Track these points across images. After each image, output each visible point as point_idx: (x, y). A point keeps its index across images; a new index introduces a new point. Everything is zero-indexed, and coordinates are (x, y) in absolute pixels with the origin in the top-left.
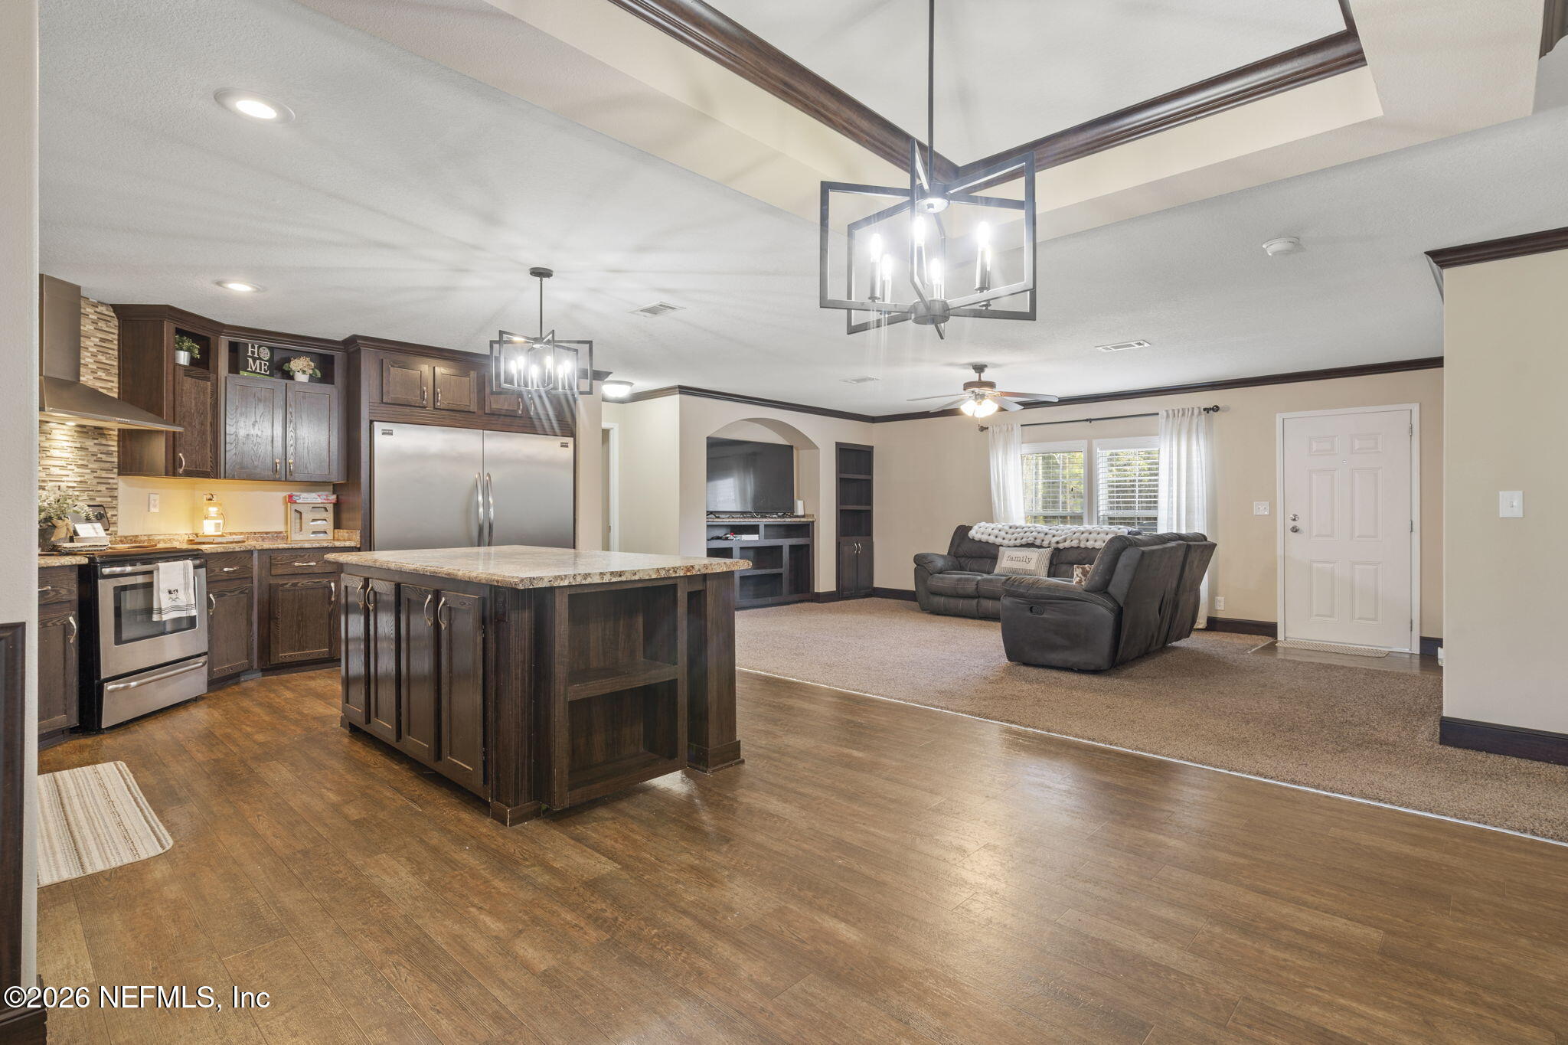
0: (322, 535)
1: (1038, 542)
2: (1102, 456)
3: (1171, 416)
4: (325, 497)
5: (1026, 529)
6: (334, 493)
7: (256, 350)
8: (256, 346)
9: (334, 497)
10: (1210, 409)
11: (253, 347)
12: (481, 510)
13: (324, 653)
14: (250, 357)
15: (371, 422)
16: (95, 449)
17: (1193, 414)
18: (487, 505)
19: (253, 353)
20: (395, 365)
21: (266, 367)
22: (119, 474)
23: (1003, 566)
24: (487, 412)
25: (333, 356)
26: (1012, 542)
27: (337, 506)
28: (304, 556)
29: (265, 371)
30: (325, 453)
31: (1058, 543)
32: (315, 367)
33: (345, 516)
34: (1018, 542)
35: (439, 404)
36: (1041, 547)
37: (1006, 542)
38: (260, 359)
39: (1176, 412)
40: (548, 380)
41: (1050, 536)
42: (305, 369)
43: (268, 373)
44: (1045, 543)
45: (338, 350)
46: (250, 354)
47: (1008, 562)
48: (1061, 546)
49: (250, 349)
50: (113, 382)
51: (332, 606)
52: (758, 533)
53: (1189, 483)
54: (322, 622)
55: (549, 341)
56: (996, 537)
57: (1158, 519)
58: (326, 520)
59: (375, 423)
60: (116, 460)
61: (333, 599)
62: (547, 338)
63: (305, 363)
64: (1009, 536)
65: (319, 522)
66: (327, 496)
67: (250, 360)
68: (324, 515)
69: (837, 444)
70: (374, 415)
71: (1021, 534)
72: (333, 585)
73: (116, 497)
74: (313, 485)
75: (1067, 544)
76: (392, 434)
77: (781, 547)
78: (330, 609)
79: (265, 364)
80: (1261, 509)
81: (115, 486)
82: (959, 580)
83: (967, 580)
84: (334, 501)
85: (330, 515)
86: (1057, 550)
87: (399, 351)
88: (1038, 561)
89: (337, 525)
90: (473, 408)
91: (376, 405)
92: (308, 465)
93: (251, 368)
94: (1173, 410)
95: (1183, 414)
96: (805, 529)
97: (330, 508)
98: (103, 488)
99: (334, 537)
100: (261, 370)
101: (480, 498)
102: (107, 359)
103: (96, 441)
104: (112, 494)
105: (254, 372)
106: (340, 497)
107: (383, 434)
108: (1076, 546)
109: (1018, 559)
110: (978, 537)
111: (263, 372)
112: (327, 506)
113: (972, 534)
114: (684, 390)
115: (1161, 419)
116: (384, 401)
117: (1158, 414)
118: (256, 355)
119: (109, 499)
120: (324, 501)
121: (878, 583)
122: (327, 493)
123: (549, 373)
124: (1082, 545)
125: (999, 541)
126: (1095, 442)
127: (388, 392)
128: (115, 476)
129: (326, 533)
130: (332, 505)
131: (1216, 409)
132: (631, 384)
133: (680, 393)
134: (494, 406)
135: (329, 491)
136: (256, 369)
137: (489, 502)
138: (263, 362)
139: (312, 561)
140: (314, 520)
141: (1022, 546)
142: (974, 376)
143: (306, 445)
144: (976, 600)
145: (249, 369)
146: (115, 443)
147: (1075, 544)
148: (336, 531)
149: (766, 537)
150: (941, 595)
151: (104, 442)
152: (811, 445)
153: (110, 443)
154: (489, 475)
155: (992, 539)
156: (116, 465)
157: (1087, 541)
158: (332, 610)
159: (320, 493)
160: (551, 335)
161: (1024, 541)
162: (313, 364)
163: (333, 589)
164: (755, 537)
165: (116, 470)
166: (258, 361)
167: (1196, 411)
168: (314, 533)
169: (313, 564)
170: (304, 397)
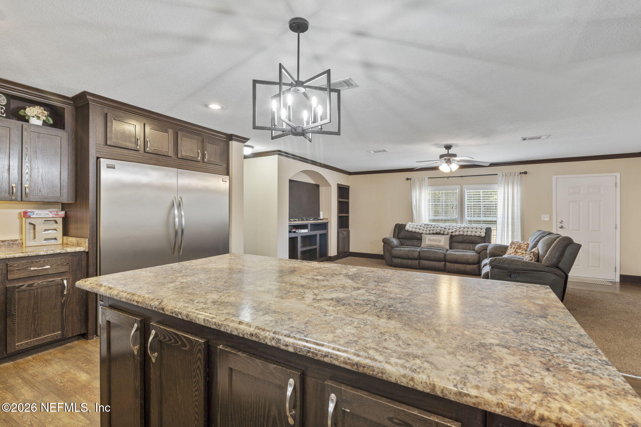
0: (53, 241)
1: (442, 232)
2: (467, 193)
3: (504, 175)
4: (56, 213)
5: (434, 226)
6: (62, 210)
9: (63, 213)
10: (523, 173)
12: (177, 220)
13: (57, 336)
15: (98, 158)
17: (515, 175)
18: (180, 217)
20: (117, 119)
21: (2, 111)
23: (426, 243)
24: (179, 157)
25: (64, 108)
26: (428, 232)
27: (66, 220)
28: (40, 261)
29: (2, 113)
30: (58, 180)
31: (452, 232)
32: (48, 116)
33: (72, 227)
34: (431, 232)
35: (148, 149)
36: (443, 234)
37: (424, 232)
39: (507, 174)
41: (448, 229)
42: (40, 116)
43: (5, 116)
44: (446, 233)
45: (69, 104)
47: (428, 241)
48: (453, 234)
51: (64, 298)
52: (308, 229)
53: (513, 206)
54: (55, 311)
56: (419, 229)
57: (497, 221)
58: (56, 230)
59: (101, 159)
61: (65, 293)
63: (40, 111)
64: (425, 229)
65: (50, 231)
66: (57, 212)
68: (55, 226)
69: (338, 184)
70: (100, 153)
71: (432, 228)
72: (65, 282)
74: (45, 204)
75: (457, 233)
76: (114, 168)
77: (316, 235)
78: (63, 301)
80: (546, 218)
82: (409, 251)
83: (414, 251)
84: (63, 216)
85: (60, 226)
86: (451, 236)
87: (120, 109)
88: (445, 242)
89: (66, 233)
90: (171, 153)
91: (101, 146)
92: (42, 189)
94: (505, 173)
95: (510, 175)
96: (324, 226)
97: (60, 221)
99: (63, 242)
101: (176, 212)
106: (68, 213)
107: (108, 167)
108: (462, 234)
109: (434, 240)
110: (410, 229)
112: (56, 219)
113: (407, 228)
114: (279, 153)
115: (499, 178)
116: (108, 144)
117: (497, 174)
120: (54, 216)
121: (351, 250)
122: (56, 210)
124: (465, 234)
125: (421, 231)
126: (464, 186)
127: (111, 137)
129: (56, 239)
130: (61, 219)
131: (525, 173)
132: (252, 147)
133: (279, 154)
134: (184, 154)
135: (58, 209)
137: (181, 214)
139: (47, 265)
140: (46, 230)
141: (433, 234)
142: (445, 151)
143: (40, 173)
144: (418, 261)
147: (461, 233)
148: (65, 237)
149: (311, 230)
150: (399, 258)
152: (328, 185)
154: (181, 198)
155: (417, 230)
157: (467, 232)
158: (65, 301)
159: (51, 210)
161: (435, 232)
162: (46, 113)
163: (66, 285)
164: (306, 231)
167: (517, 174)
168: (46, 239)
169: (48, 267)
170: (39, 137)
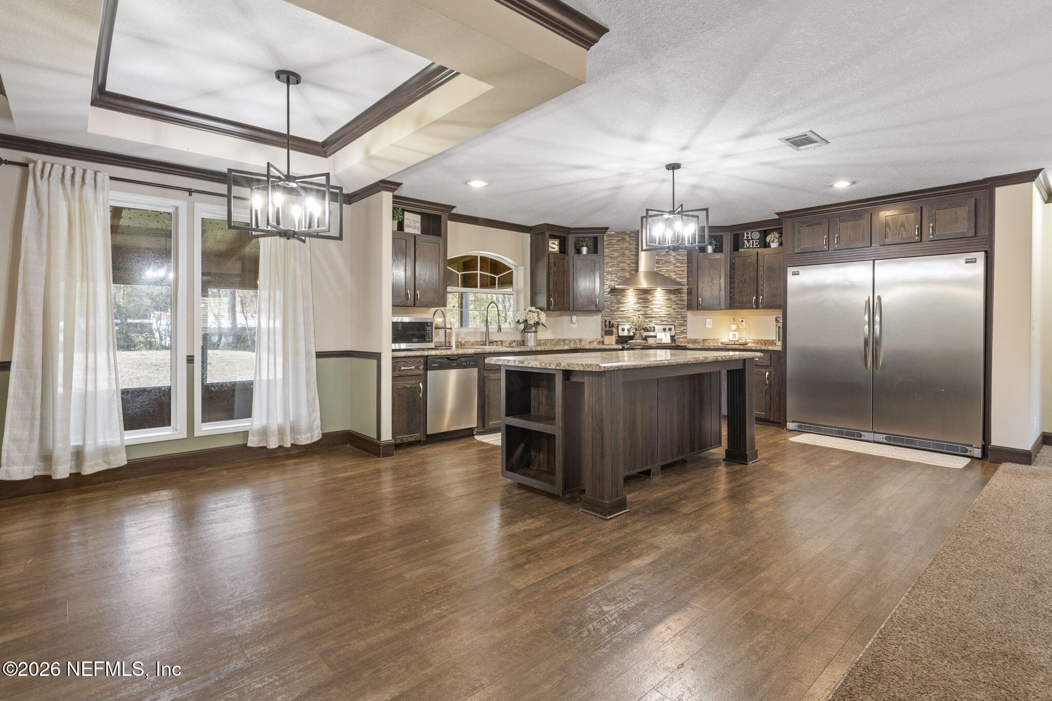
7: (750, 235)
8: (750, 233)
11: (748, 233)
14: (745, 240)
16: (675, 299)
19: (748, 237)
21: (757, 243)
22: (688, 310)
24: (881, 244)
29: (756, 245)
35: (837, 246)
38: (752, 239)
40: (677, 238)
42: (773, 239)
43: (758, 246)
46: (745, 238)
49: (745, 235)
50: (684, 267)
51: (767, 387)
54: (761, 395)
55: (679, 212)
60: (686, 303)
61: (767, 383)
62: (677, 211)
67: (746, 241)
70: (790, 262)
72: (767, 374)
73: (686, 321)
76: (799, 274)
78: (766, 389)
79: (756, 242)
81: (685, 316)
91: (791, 255)
93: (746, 246)
98: (679, 316)
100: (753, 245)
102: (681, 257)
103: (675, 295)
104: (684, 319)
105: (749, 248)
107: (793, 274)
111: (755, 246)
116: (796, 252)
118: (750, 238)
119: (683, 322)
123: (678, 233)
127: (799, 245)
128: (686, 311)
134: (890, 238)
136: (750, 246)
138: (754, 241)
145: (745, 247)
146: (686, 295)
151: (680, 295)
153: (683, 295)
154: (878, 297)
156: (686, 306)
160: (680, 208)
162: (778, 235)
163: (767, 376)
165: (686, 308)
166: (751, 241)
